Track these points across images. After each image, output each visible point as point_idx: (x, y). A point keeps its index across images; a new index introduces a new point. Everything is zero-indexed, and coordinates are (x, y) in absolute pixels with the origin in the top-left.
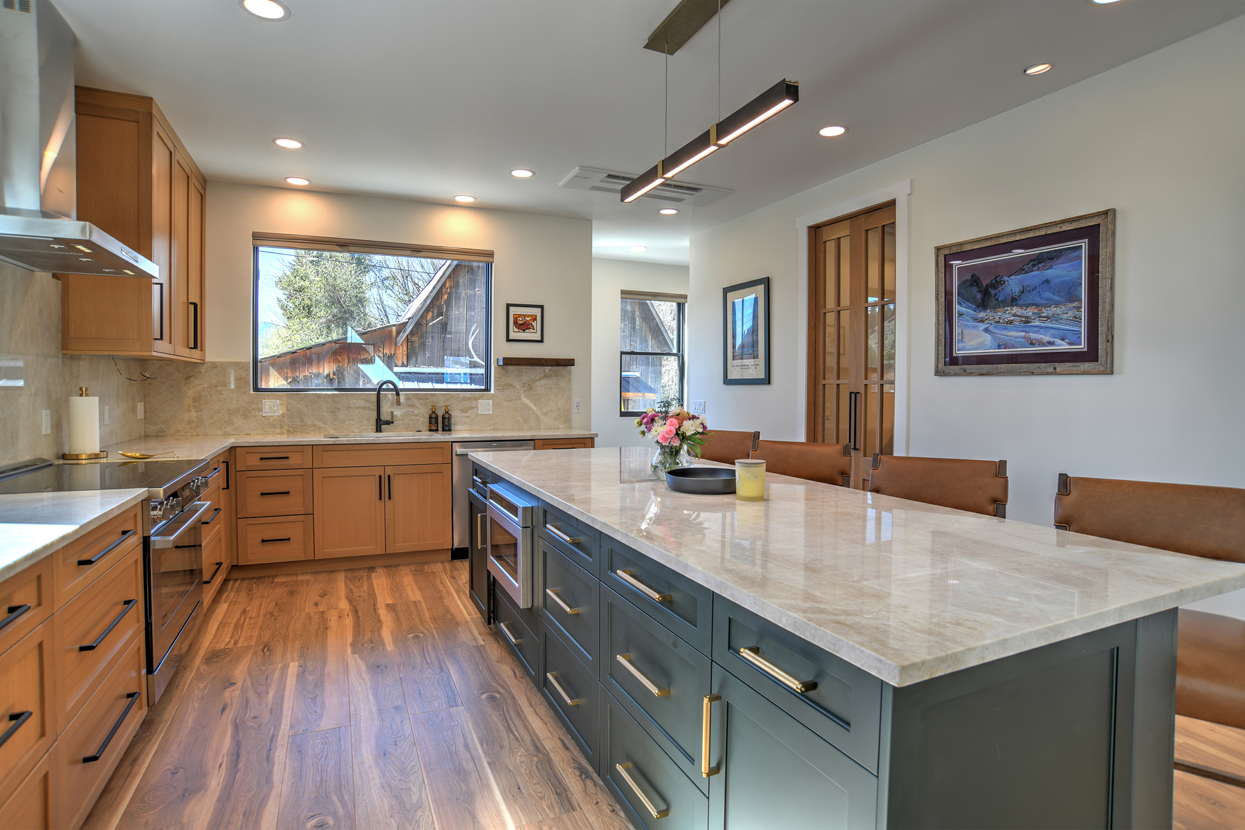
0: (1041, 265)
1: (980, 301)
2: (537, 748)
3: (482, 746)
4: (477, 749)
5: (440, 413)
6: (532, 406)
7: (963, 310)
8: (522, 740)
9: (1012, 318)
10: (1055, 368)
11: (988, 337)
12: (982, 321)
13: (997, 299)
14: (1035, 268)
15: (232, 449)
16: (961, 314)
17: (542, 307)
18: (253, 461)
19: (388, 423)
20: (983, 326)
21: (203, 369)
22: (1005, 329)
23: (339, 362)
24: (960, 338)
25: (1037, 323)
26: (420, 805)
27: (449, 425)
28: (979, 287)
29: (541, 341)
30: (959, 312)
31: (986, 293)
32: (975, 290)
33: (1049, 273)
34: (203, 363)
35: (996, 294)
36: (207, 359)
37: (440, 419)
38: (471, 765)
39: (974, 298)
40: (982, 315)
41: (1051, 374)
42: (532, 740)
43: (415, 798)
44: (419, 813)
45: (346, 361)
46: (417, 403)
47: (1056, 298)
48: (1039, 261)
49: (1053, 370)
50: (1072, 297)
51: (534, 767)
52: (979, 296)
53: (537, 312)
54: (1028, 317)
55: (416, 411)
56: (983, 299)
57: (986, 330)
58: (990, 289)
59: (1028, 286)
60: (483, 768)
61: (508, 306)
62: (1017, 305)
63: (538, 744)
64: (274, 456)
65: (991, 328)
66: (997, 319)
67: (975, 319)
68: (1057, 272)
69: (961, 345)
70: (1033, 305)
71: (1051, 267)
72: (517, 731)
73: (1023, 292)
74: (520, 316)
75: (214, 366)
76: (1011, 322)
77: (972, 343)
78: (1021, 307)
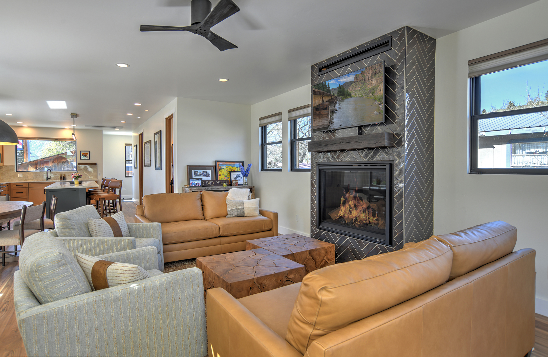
5: (63, 176)
6: (87, 174)
15: (9, 183)
17: (89, 151)
18: (15, 186)
19: (49, 178)
21: (3, 167)
23: (55, 162)
27: (65, 179)
29: (89, 159)
34: (3, 165)
36: (4, 165)
37: (63, 177)
45: (57, 162)
46: (57, 174)
53: (88, 152)
55: (57, 176)
61: (80, 151)
64: (19, 185)
74: (83, 153)
75: (6, 166)
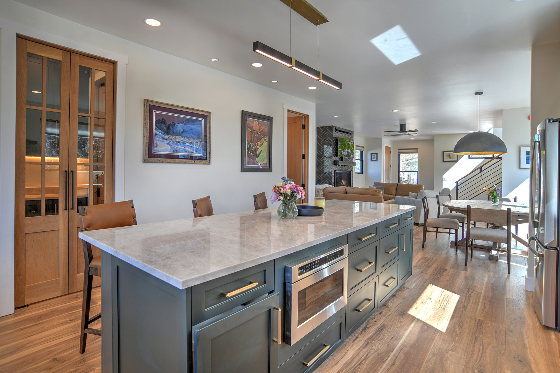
0: (190, 123)
1: (165, 131)
2: (367, 345)
3: (386, 360)
4: (390, 360)
7: (157, 133)
8: (367, 351)
9: (179, 141)
10: (195, 162)
11: (169, 147)
12: (166, 139)
13: (173, 132)
14: (188, 123)
16: (156, 135)
20: (167, 142)
22: (176, 145)
24: (156, 145)
25: (188, 144)
26: (434, 355)
28: (165, 124)
30: (155, 133)
31: (168, 128)
32: (163, 125)
33: (193, 127)
35: (173, 130)
38: (400, 355)
39: (163, 129)
40: (166, 137)
41: (193, 164)
42: (363, 348)
43: (435, 358)
44: (436, 352)
47: (194, 136)
48: (189, 121)
49: (194, 163)
50: (199, 137)
51: (378, 340)
52: (165, 128)
54: (185, 141)
56: (167, 130)
57: (168, 144)
58: (170, 127)
59: (185, 129)
60: (397, 352)
62: (181, 136)
63: (364, 346)
65: (170, 143)
66: (173, 140)
67: (163, 138)
68: (194, 127)
69: (156, 149)
70: (187, 137)
71: (193, 125)
72: (364, 355)
73: (183, 131)
76: (179, 142)
77: (162, 148)
78: (183, 137)
